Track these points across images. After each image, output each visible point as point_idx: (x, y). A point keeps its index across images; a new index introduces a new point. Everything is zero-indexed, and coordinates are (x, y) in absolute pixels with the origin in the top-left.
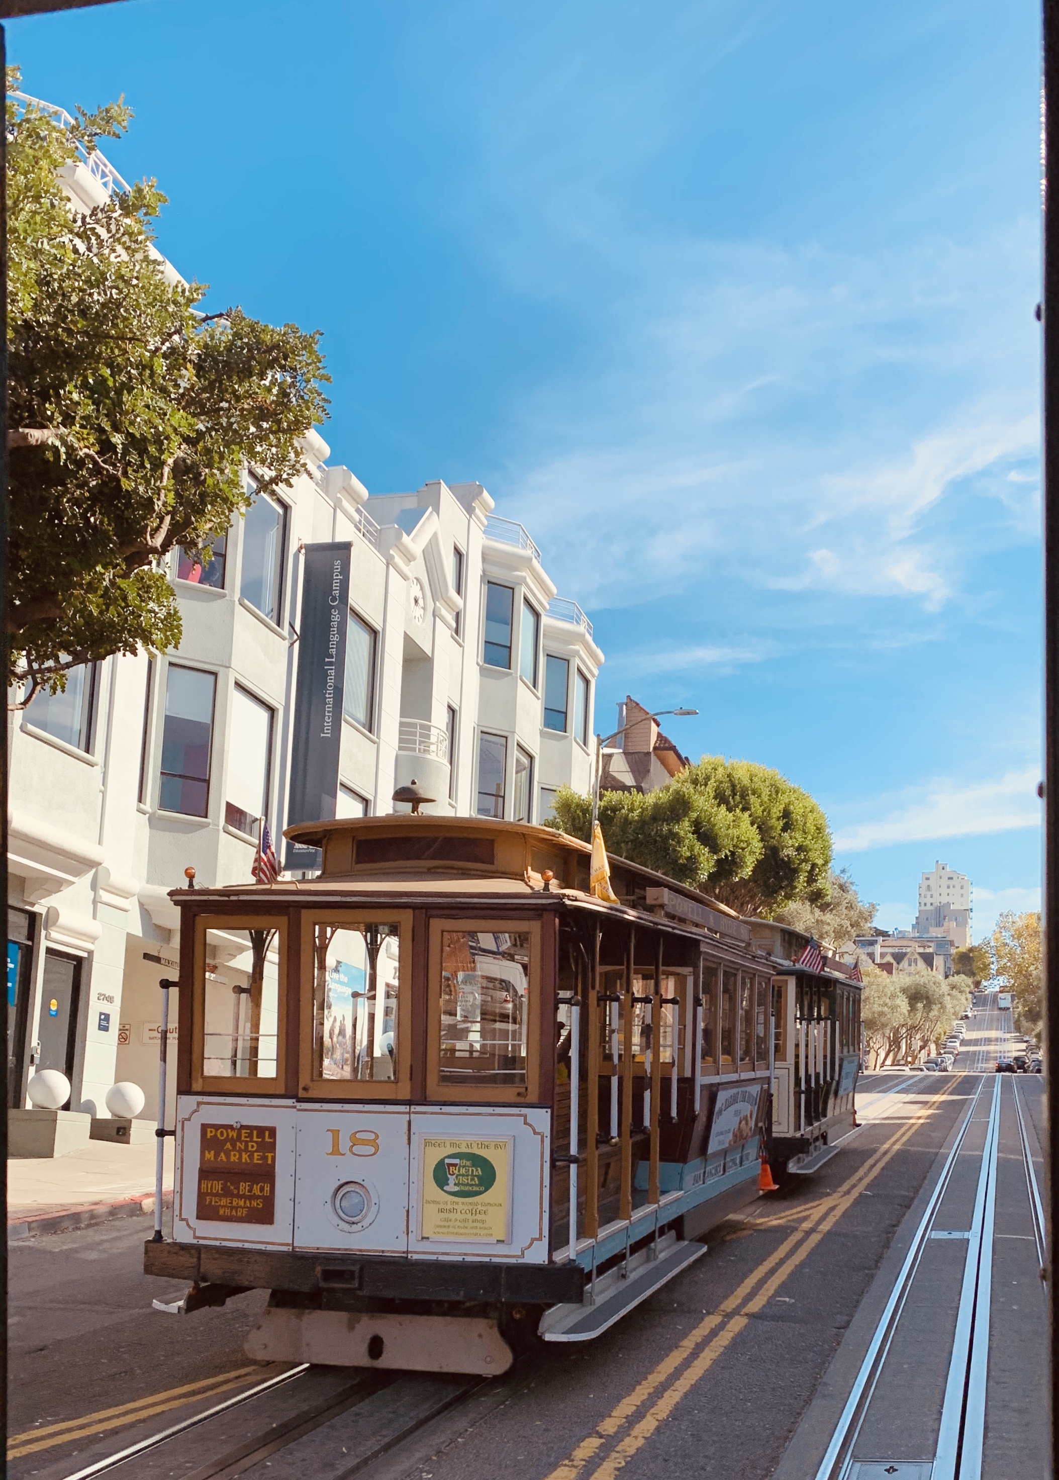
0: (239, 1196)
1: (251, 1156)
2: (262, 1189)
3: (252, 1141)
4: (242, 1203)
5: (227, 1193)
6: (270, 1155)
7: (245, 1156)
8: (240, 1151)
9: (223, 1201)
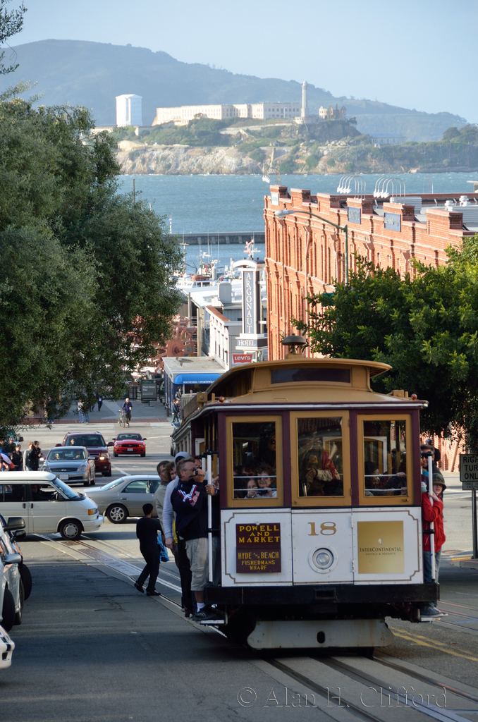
0: (261, 559)
1: (266, 539)
2: (274, 555)
3: (266, 531)
4: (263, 563)
5: (254, 558)
6: (277, 538)
7: (263, 539)
8: (260, 537)
9: (252, 562)
